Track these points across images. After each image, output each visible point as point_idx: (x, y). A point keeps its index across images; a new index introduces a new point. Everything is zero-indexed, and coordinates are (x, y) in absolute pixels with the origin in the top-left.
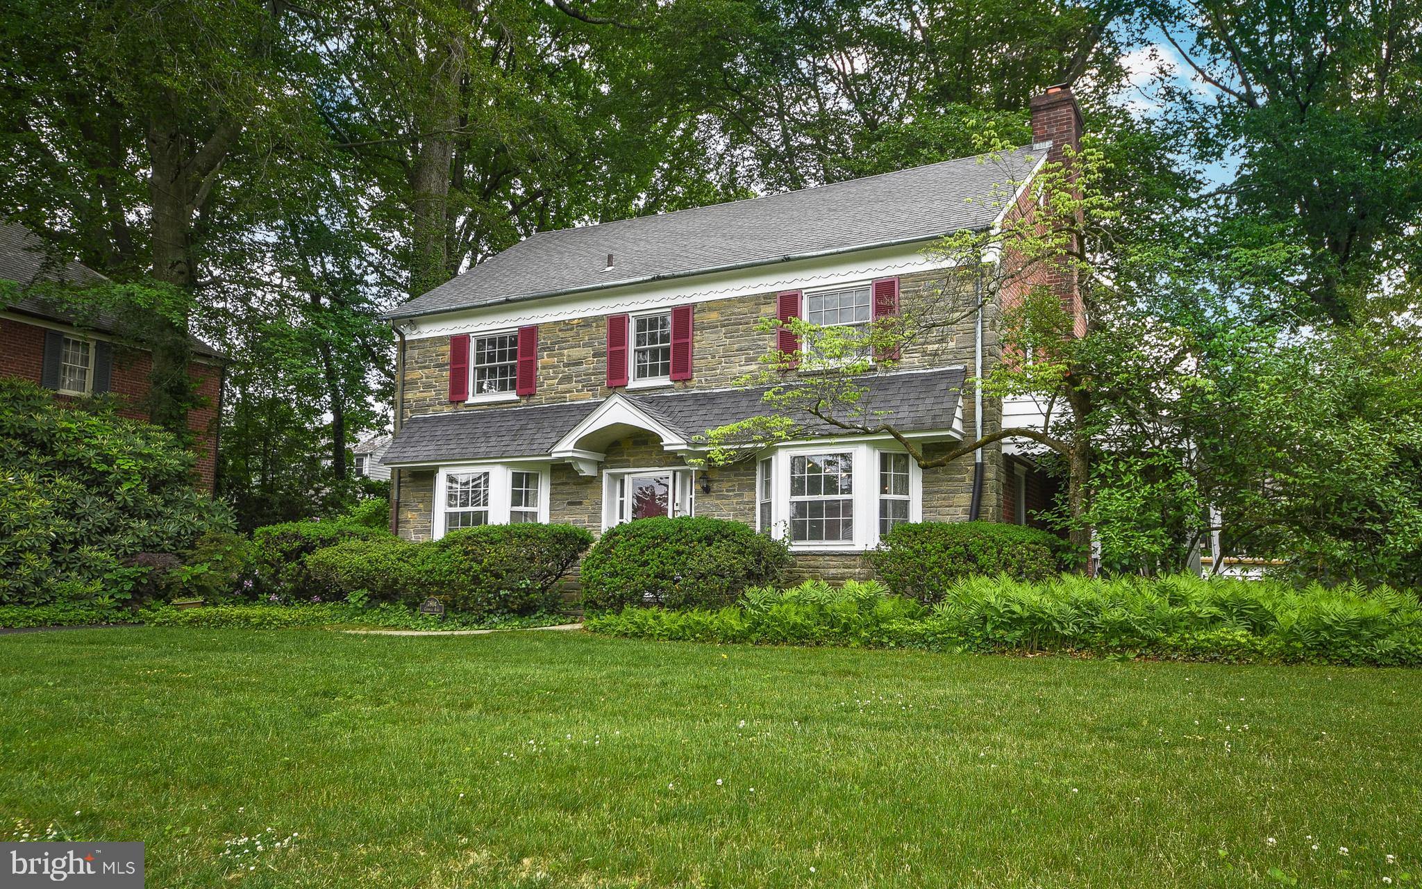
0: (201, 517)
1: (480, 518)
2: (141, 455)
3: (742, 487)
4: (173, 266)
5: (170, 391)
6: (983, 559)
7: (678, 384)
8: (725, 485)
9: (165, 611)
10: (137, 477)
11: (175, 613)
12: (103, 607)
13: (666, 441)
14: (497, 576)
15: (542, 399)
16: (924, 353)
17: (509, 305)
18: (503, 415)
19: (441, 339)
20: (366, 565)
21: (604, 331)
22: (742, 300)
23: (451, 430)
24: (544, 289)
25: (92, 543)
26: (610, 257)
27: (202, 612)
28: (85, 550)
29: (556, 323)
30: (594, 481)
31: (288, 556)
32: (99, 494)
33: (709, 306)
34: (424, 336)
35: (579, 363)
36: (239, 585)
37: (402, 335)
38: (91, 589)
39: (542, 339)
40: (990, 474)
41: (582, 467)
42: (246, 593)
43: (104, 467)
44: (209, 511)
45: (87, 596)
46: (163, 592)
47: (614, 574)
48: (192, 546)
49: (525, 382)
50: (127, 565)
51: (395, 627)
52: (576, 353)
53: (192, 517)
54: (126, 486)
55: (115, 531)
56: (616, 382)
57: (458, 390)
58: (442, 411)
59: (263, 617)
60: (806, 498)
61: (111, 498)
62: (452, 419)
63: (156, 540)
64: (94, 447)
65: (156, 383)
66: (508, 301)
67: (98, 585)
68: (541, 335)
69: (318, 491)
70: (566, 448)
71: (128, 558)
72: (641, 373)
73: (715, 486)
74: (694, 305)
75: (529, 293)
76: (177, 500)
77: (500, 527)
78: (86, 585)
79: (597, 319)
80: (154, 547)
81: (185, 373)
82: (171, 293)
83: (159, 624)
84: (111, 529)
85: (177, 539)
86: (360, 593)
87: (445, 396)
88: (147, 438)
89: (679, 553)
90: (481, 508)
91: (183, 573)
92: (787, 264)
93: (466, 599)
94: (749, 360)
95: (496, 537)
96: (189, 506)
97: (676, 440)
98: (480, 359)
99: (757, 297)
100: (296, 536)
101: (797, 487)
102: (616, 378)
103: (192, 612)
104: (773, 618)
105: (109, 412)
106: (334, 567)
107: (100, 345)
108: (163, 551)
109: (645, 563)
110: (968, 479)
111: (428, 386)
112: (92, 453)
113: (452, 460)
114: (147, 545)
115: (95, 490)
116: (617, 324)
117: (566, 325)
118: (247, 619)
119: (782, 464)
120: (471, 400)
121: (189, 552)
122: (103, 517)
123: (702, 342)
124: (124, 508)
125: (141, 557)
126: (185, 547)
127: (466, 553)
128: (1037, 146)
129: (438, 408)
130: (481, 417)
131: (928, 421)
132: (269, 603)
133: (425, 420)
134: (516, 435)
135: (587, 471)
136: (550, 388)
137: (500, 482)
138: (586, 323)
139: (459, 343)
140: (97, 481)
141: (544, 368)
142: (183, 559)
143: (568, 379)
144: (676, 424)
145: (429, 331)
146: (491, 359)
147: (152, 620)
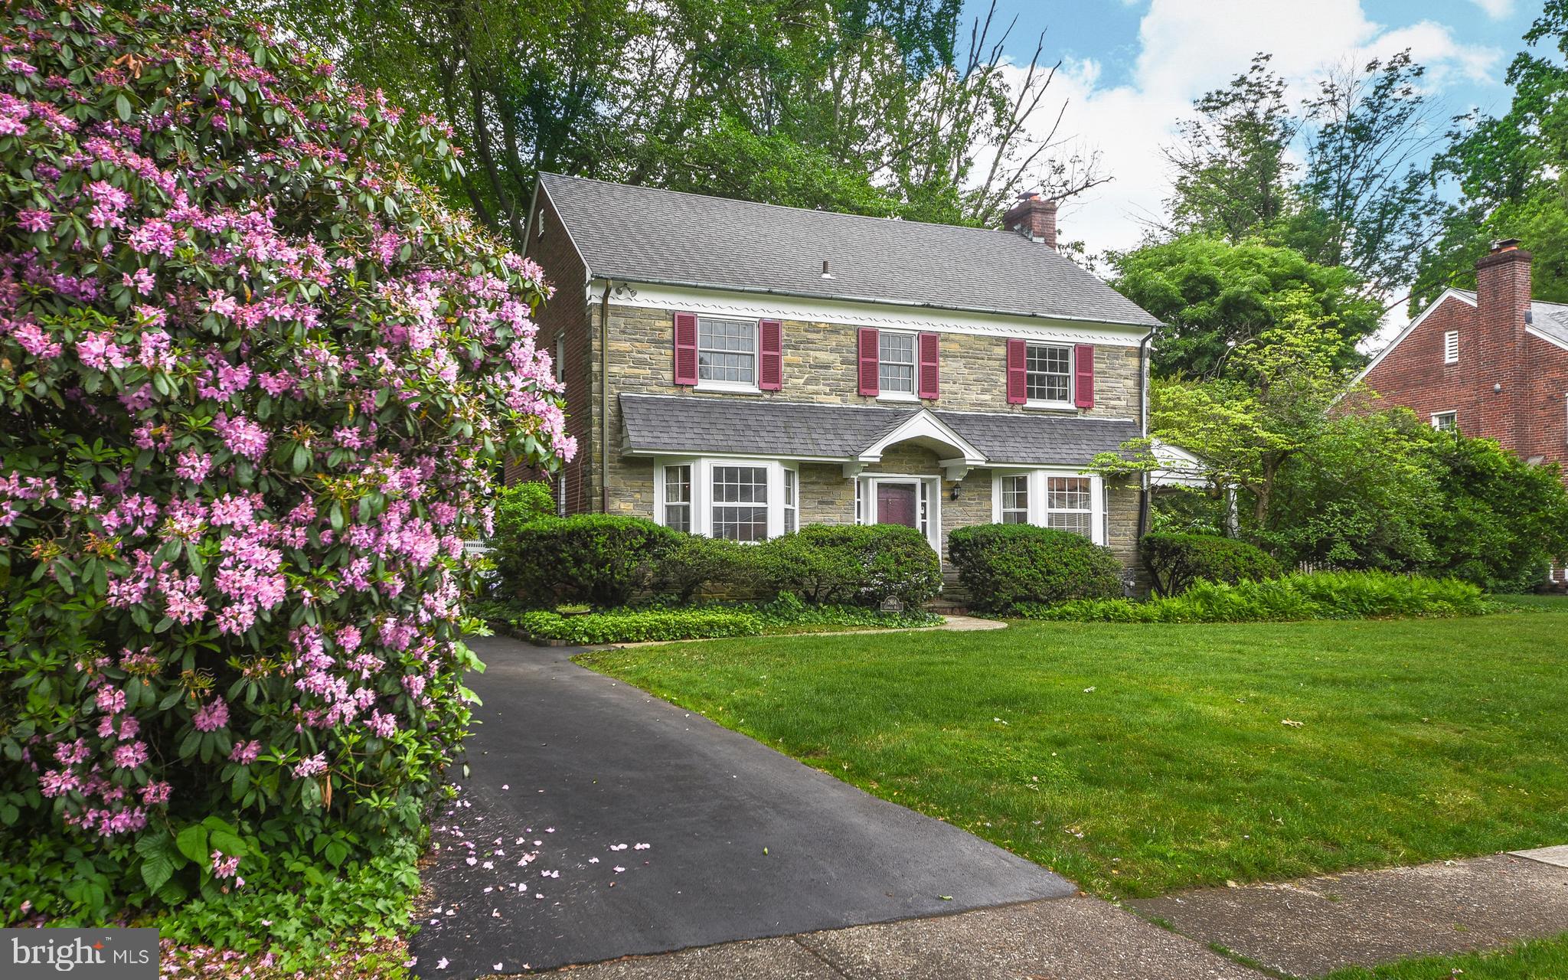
3: (982, 497)
7: (926, 402)
13: (967, 456)
15: (791, 396)
16: (1107, 407)
18: (749, 406)
21: (852, 341)
29: (800, 322)
33: (951, 337)
34: (634, 304)
35: (827, 367)
39: (785, 336)
49: (768, 376)
52: (824, 357)
56: (866, 392)
57: (686, 373)
58: (661, 393)
60: (1058, 510)
62: (678, 404)
68: (785, 332)
70: (873, 453)
73: (965, 495)
74: (939, 333)
79: (845, 327)
87: (666, 377)
90: (754, 505)
94: (984, 391)
97: (978, 456)
98: (705, 343)
99: (990, 338)
102: (866, 386)
110: (1135, 499)
111: (640, 362)
116: (867, 337)
117: (812, 327)
119: (1038, 483)
120: (702, 385)
123: (944, 368)
129: (655, 388)
130: (713, 405)
136: (795, 387)
137: (777, 478)
138: (834, 329)
139: (681, 321)
141: (788, 365)
143: (814, 380)
145: (643, 300)
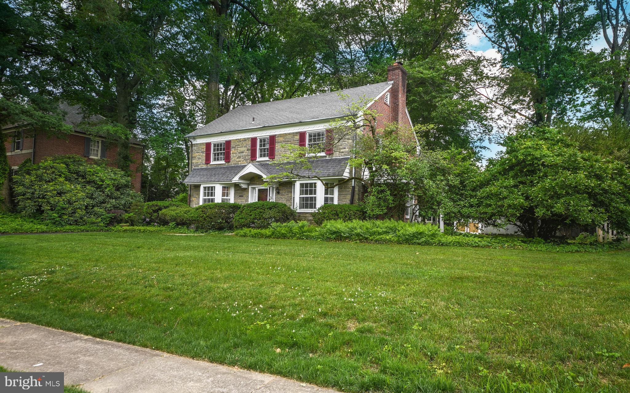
0: (132, 198)
1: (213, 200)
2: (113, 179)
3: (288, 192)
4: (124, 117)
5: (123, 158)
6: (340, 215)
7: (271, 160)
8: (284, 191)
9: (118, 227)
10: (112, 186)
11: (120, 228)
12: (101, 226)
13: (264, 178)
14: (211, 218)
15: (232, 163)
16: (340, 152)
17: (222, 134)
18: (221, 168)
19: (203, 143)
20: (175, 215)
21: (250, 143)
22: (289, 134)
23: (205, 173)
24: (233, 129)
25: (98, 207)
26: (254, 118)
27: (128, 228)
28: (96, 208)
29: (236, 139)
30: (246, 190)
31: (155, 211)
32: (100, 191)
33: (281, 135)
34: (198, 143)
35: (243, 152)
36: (145, 220)
37: (191, 142)
38: (97, 221)
39: (232, 144)
40: (356, 189)
41: (242, 185)
42: (147, 222)
43: (101, 183)
44: (135, 196)
45: (96, 223)
46: (119, 222)
47: (242, 218)
48: (129, 208)
49: (227, 158)
50: (108, 213)
51: (181, 233)
52: (242, 149)
53: (129, 199)
54: (108, 189)
55: (105, 203)
56: (253, 159)
57: (208, 160)
58: (203, 166)
59: (145, 230)
60: (304, 196)
61: (104, 193)
62: (206, 169)
63: (118, 206)
64: (98, 177)
65: (119, 155)
66: (221, 133)
67: (100, 219)
68: (232, 143)
69: (174, 189)
70: (236, 179)
71: (109, 211)
72: (261, 156)
73: (281, 192)
74: (276, 135)
75: (228, 130)
76: (125, 193)
77: (218, 203)
78: (96, 219)
79: (248, 138)
80: (118, 207)
81: (128, 152)
82: (122, 128)
83: (116, 231)
84: (104, 202)
85: (124, 205)
86: (174, 223)
87: (204, 162)
88: (115, 174)
89: (261, 212)
90: (213, 197)
91: (126, 216)
92: (301, 123)
93: (202, 225)
95: (212, 207)
96: (129, 195)
97: (267, 177)
98: (214, 150)
99: (293, 133)
100: (157, 206)
101: (302, 192)
102: (253, 157)
103: (125, 228)
104: (278, 231)
105: (104, 165)
106: (166, 215)
107: (102, 141)
108: (120, 209)
109: (251, 215)
110: (350, 190)
111: (199, 158)
112: (97, 179)
113: (204, 182)
114: (115, 207)
115: (99, 190)
116: (254, 140)
117: (239, 140)
118: (140, 230)
119: (297, 185)
120: (212, 163)
121: (128, 209)
122: (101, 198)
123: (278, 146)
124: (108, 196)
125: (113, 211)
126: (127, 208)
127: (203, 211)
128: (389, 83)
130: (214, 168)
131: (337, 173)
132: (154, 226)
133: (198, 169)
134: (223, 174)
135: (244, 186)
136: (234, 160)
137: (219, 189)
138: (245, 140)
139: (208, 145)
140: (99, 187)
141: (233, 154)
142: (126, 212)
143: (239, 157)
144: (269, 172)
145: (199, 141)
146: (218, 150)
147: (113, 230)
